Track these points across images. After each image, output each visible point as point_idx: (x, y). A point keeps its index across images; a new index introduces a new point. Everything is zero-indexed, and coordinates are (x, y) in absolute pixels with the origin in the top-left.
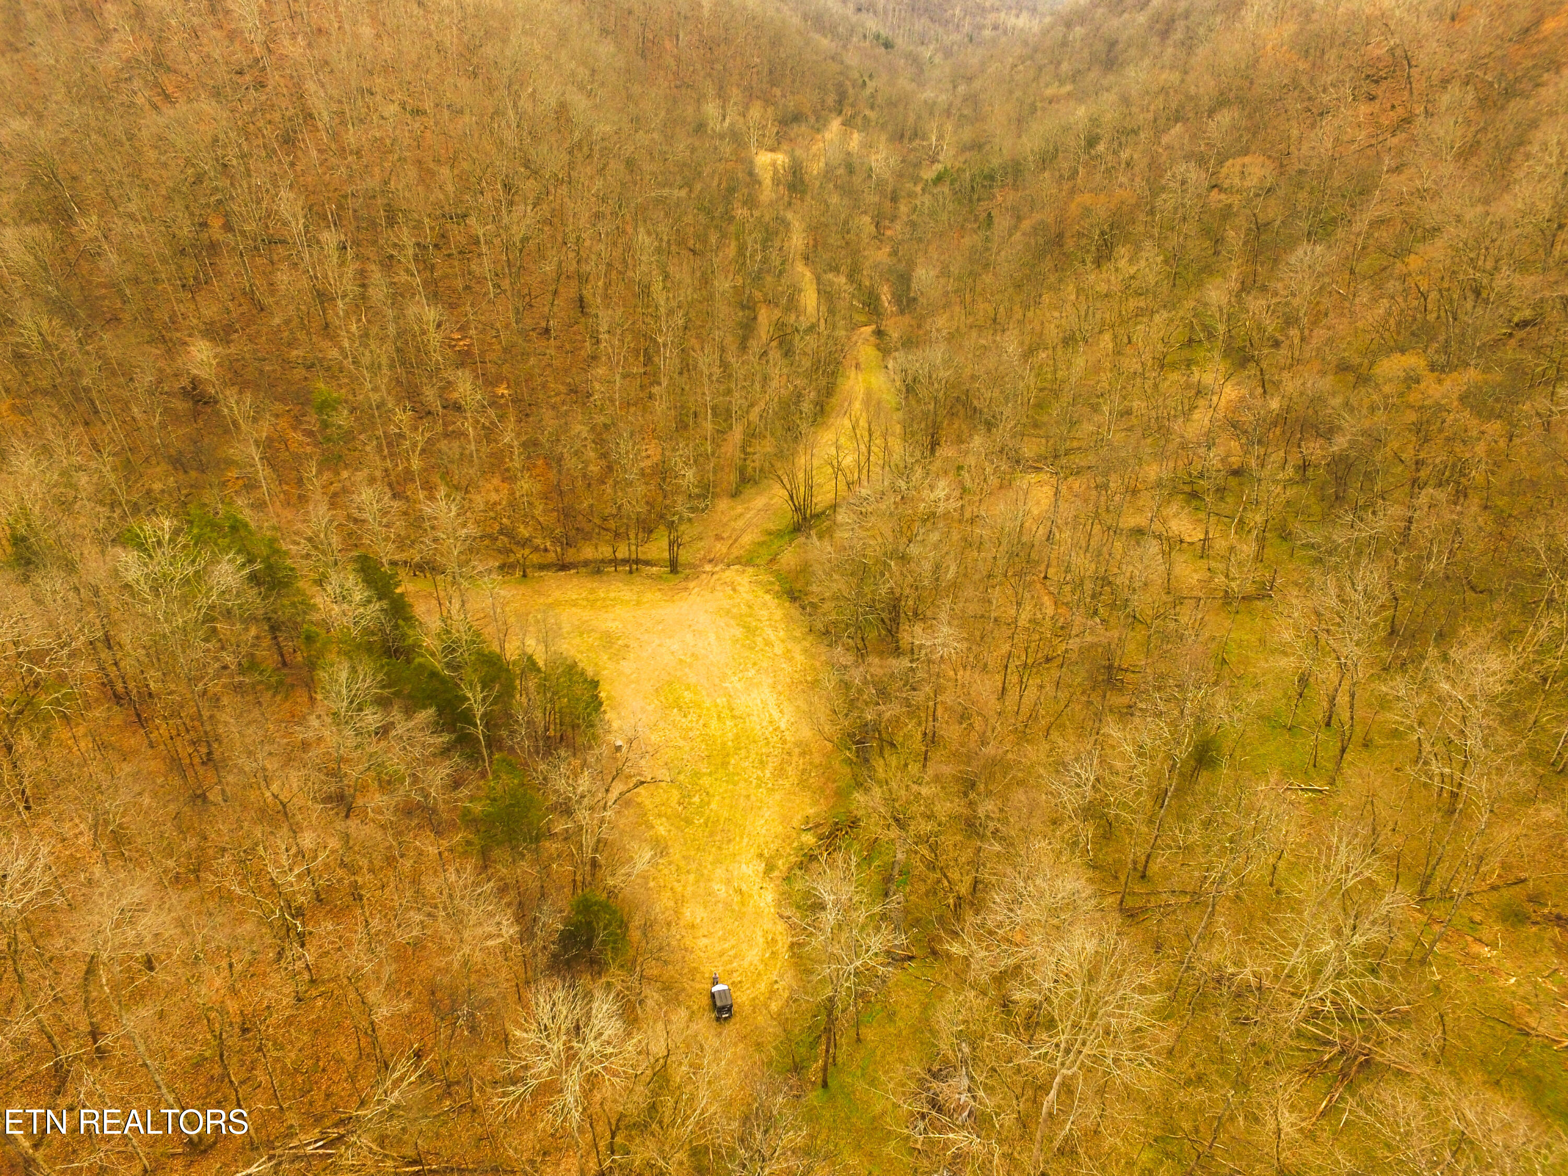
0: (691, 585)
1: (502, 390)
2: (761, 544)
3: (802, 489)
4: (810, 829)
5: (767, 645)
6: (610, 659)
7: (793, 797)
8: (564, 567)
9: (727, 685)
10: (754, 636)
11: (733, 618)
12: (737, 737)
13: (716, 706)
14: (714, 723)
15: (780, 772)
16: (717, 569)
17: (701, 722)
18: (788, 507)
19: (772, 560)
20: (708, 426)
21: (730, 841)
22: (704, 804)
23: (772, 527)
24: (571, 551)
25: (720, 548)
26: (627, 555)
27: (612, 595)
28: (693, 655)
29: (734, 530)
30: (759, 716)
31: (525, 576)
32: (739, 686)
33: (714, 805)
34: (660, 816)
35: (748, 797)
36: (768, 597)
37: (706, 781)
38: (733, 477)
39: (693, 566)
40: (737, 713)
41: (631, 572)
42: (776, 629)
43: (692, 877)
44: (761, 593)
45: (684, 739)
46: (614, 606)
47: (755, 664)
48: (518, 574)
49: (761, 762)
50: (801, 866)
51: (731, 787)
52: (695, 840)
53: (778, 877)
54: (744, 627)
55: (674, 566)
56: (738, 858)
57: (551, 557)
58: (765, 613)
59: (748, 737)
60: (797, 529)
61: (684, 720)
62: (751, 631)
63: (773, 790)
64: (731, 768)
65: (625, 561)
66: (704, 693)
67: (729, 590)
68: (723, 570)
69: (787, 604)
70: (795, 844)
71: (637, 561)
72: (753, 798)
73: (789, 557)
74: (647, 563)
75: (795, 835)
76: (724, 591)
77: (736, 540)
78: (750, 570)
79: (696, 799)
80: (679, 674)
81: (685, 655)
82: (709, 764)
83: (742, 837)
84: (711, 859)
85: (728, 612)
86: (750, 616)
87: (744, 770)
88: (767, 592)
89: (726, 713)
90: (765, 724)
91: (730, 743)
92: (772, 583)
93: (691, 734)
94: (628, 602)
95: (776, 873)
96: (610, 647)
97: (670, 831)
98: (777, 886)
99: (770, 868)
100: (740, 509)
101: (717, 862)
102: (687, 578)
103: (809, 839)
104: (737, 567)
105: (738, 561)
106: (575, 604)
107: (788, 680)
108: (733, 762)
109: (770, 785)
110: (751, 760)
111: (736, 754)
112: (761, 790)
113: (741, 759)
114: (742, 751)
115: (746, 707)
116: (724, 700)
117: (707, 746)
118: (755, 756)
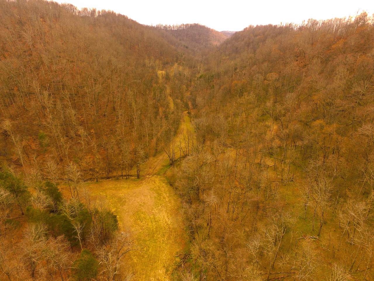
0: (143, 182)
1: (92, 131)
2: (162, 169)
3: (172, 154)
4: (178, 256)
5: (164, 198)
6: (120, 205)
7: (173, 246)
8: (108, 178)
9: (153, 211)
10: (160, 196)
11: (154, 191)
12: (156, 228)
13: (150, 218)
14: (150, 224)
15: (169, 238)
16: (150, 177)
17: (146, 224)
18: (168, 159)
19: (165, 174)
20: (147, 138)
21: (155, 262)
22: (148, 250)
23: (164, 164)
24: (110, 173)
25: (151, 170)
26: (126, 174)
27: (122, 186)
28: (144, 203)
29: (154, 165)
30: (162, 221)
31: (97, 181)
32: (156, 211)
33: (150, 251)
34: (134, 256)
35: (160, 247)
36: (164, 184)
37: (148, 243)
38: (154, 151)
39: (143, 176)
40: (156, 220)
41: (127, 179)
42: (166, 194)
43: (144, 276)
44: (162, 183)
45: (141, 229)
46: (122, 189)
47: (161, 205)
48: (95, 180)
49: (164, 235)
50: (176, 269)
51: (155, 244)
52: (145, 263)
53: (169, 274)
54: (157, 193)
55: (138, 177)
56: (158, 268)
57: (105, 175)
58: (163, 189)
59: (159, 227)
60: (171, 164)
61: (141, 223)
62: (159, 195)
63: (167, 244)
64: (155, 238)
65: (125, 176)
66: (147, 214)
67: (153, 182)
68: (152, 177)
69: (169, 186)
70: (174, 262)
71: (128, 175)
72: (161, 247)
73: (169, 173)
74: (131, 176)
75: (174, 259)
76: (152, 183)
77: (155, 168)
78: (159, 176)
79: (145, 249)
80: (140, 209)
81: (142, 203)
82: (149, 237)
83: (159, 261)
84: (150, 269)
85: (153, 189)
86: (159, 190)
87: (159, 238)
88: (164, 183)
89: (153, 220)
90: (164, 223)
91: (154, 230)
92: (165, 180)
93: (143, 228)
94: (126, 188)
95: (169, 272)
96: (121, 202)
97: (137, 260)
98: (169, 277)
99: (167, 271)
100: (156, 160)
101: (152, 269)
102: (142, 180)
103: (178, 259)
104: (155, 176)
105: (155, 174)
106: (111, 189)
107: (170, 209)
108: (155, 236)
109: (166, 242)
110: (160, 235)
111: (156, 233)
112: (164, 244)
113: (158, 234)
114: (158, 232)
115: (159, 218)
116: (152, 216)
117: (148, 231)
118: (161, 233)
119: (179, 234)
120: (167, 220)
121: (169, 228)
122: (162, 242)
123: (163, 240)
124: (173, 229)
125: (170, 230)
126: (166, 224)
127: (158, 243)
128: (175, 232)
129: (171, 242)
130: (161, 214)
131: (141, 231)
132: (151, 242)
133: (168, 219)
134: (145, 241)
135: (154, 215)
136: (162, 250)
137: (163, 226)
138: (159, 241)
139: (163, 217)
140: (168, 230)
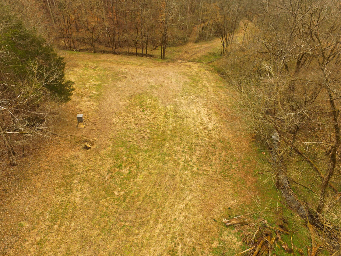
4: (234, 226)
5: (204, 87)
9: (176, 100)
10: (197, 83)
11: (187, 76)
16: (183, 62)
19: (210, 62)
23: (211, 52)
24: (120, 49)
25: (187, 56)
27: (130, 61)
28: (160, 85)
29: (194, 51)
31: (94, 53)
33: (139, 180)
34: (84, 181)
36: (207, 71)
38: (197, 37)
39: (172, 59)
40: (179, 115)
42: (210, 82)
44: (203, 70)
46: (128, 65)
47: (195, 93)
54: (192, 79)
55: (163, 57)
58: (204, 76)
59: (184, 130)
61: (141, 113)
62: (195, 81)
68: (186, 62)
69: (216, 75)
70: (215, 244)
71: (146, 55)
74: (151, 56)
76: (185, 68)
77: (194, 54)
78: (199, 64)
80: (148, 91)
81: (156, 84)
85: (185, 74)
86: (196, 76)
90: (197, 124)
92: (209, 68)
94: (136, 64)
96: (116, 77)
100: (198, 46)
102: (168, 62)
104: (193, 62)
106: (110, 62)
109: (195, 169)
110: (182, 146)
111: (172, 140)
112: (186, 172)
113: (175, 144)
114: (177, 139)
115: (186, 112)
116: (172, 107)
117: (151, 131)
118: (186, 143)
119: (237, 156)
120: (206, 120)
121: (211, 137)
122: (182, 164)
123: (186, 161)
124: (221, 141)
125: (212, 141)
126: (201, 128)
127: (171, 164)
128: (225, 148)
129: (211, 172)
130: (191, 108)
131: (133, 126)
132: (150, 156)
133: (209, 119)
134: (136, 150)
135: (176, 105)
136: (179, 187)
137: (193, 129)
138: (175, 161)
139: (196, 114)
140: (205, 140)
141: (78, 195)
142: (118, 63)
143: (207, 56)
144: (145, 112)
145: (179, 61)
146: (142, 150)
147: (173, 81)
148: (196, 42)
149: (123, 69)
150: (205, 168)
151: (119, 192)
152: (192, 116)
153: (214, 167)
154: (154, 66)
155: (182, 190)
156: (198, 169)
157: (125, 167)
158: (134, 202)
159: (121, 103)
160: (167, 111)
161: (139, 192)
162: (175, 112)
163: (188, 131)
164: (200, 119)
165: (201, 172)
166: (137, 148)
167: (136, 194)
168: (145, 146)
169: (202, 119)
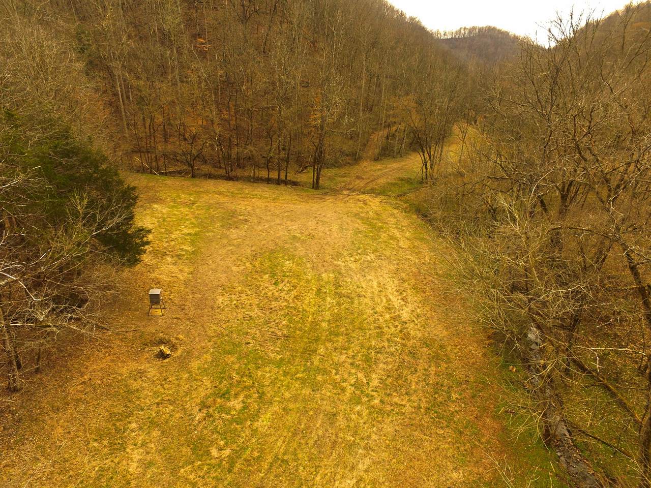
0: (327, 198)
5: (391, 239)
6: (221, 226)
8: (229, 178)
9: (339, 263)
10: (379, 232)
11: (359, 218)
16: (353, 193)
19: (402, 195)
23: (403, 177)
24: (239, 171)
25: (359, 183)
27: (255, 193)
28: (309, 235)
29: (372, 175)
31: (192, 178)
34: (151, 425)
36: (396, 211)
38: (377, 151)
39: (333, 189)
42: (402, 231)
44: (389, 208)
46: (252, 198)
47: (375, 251)
54: (369, 225)
55: (316, 185)
58: (392, 220)
61: (272, 288)
62: (375, 228)
64: (316, 360)
67: (360, 204)
68: (358, 195)
69: (414, 217)
76: (356, 204)
77: (373, 180)
78: (382, 197)
80: (287, 246)
81: (302, 233)
85: (356, 215)
86: (377, 220)
88: (396, 208)
89: (329, 288)
92: (401, 205)
94: (266, 198)
96: (228, 220)
100: (379, 167)
102: (325, 194)
104: (370, 194)
105: (372, 191)
106: (220, 193)
109: (377, 401)
110: (350, 353)
111: (330, 341)
112: (358, 408)
113: (336, 349)
114: (340, 338)
115: (358, 287)
116: (331, 275)
117: (290, 322)
118: (358, 348)
119: (460, 374)
120: (396, 301)
121: (406, 336)
122: (350, 390)
123: (357, 385)
124: (427, 343)
125: (410, 343)
126: (387, 316)
127: (327, 391)
128: (435, 359)
129: (408, 409)
130: (368, 278)
131: (256, 312)
132: (286, 374)
133: (402, 299)
134: (260, 361)
135: (340, 273)
136: (344, 439)
137: (371, 319)
138: (335, 385)
139: (378, 289)
140: (396, 342)
141: (137, 455)
142: (234, 195)
143: (396, 184)
144: (281, 286)
145: (345, 192)
146: (271, 361)
147: (335, 228)
148: (376, 159)
149: (242, 206)
150: (396, 400)
151: (220, 449)
152: (369, 294)
153: (414, 398)
154: (300, 201)
155: (351, 446)
156: (382, 401)
157: (236, 395)
158: (251, 473)
159: (234, 268)
160: (322, 283)
161: (262, 451)
162: (338, 286)
163: (361, 323)
164: (384, 300)
165: (389, 408)
166: (261, 357)
167: (256, 454)
168: (278, 353)
169: (389, 300)
